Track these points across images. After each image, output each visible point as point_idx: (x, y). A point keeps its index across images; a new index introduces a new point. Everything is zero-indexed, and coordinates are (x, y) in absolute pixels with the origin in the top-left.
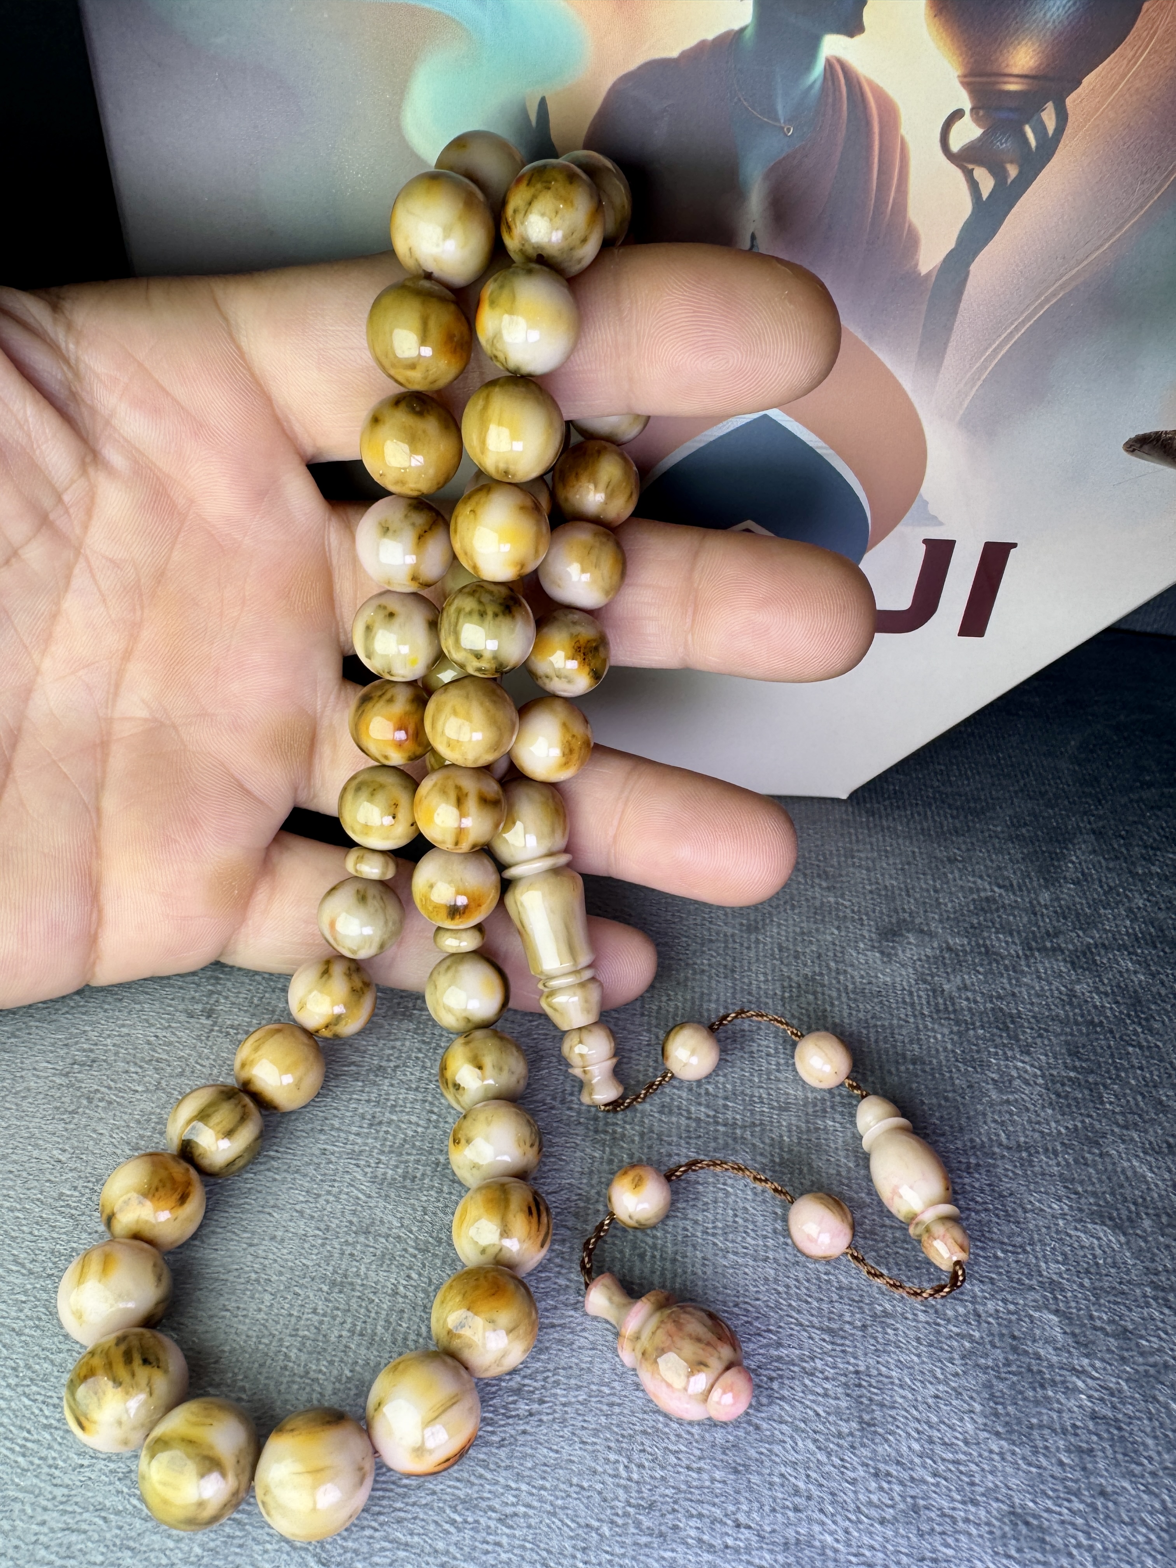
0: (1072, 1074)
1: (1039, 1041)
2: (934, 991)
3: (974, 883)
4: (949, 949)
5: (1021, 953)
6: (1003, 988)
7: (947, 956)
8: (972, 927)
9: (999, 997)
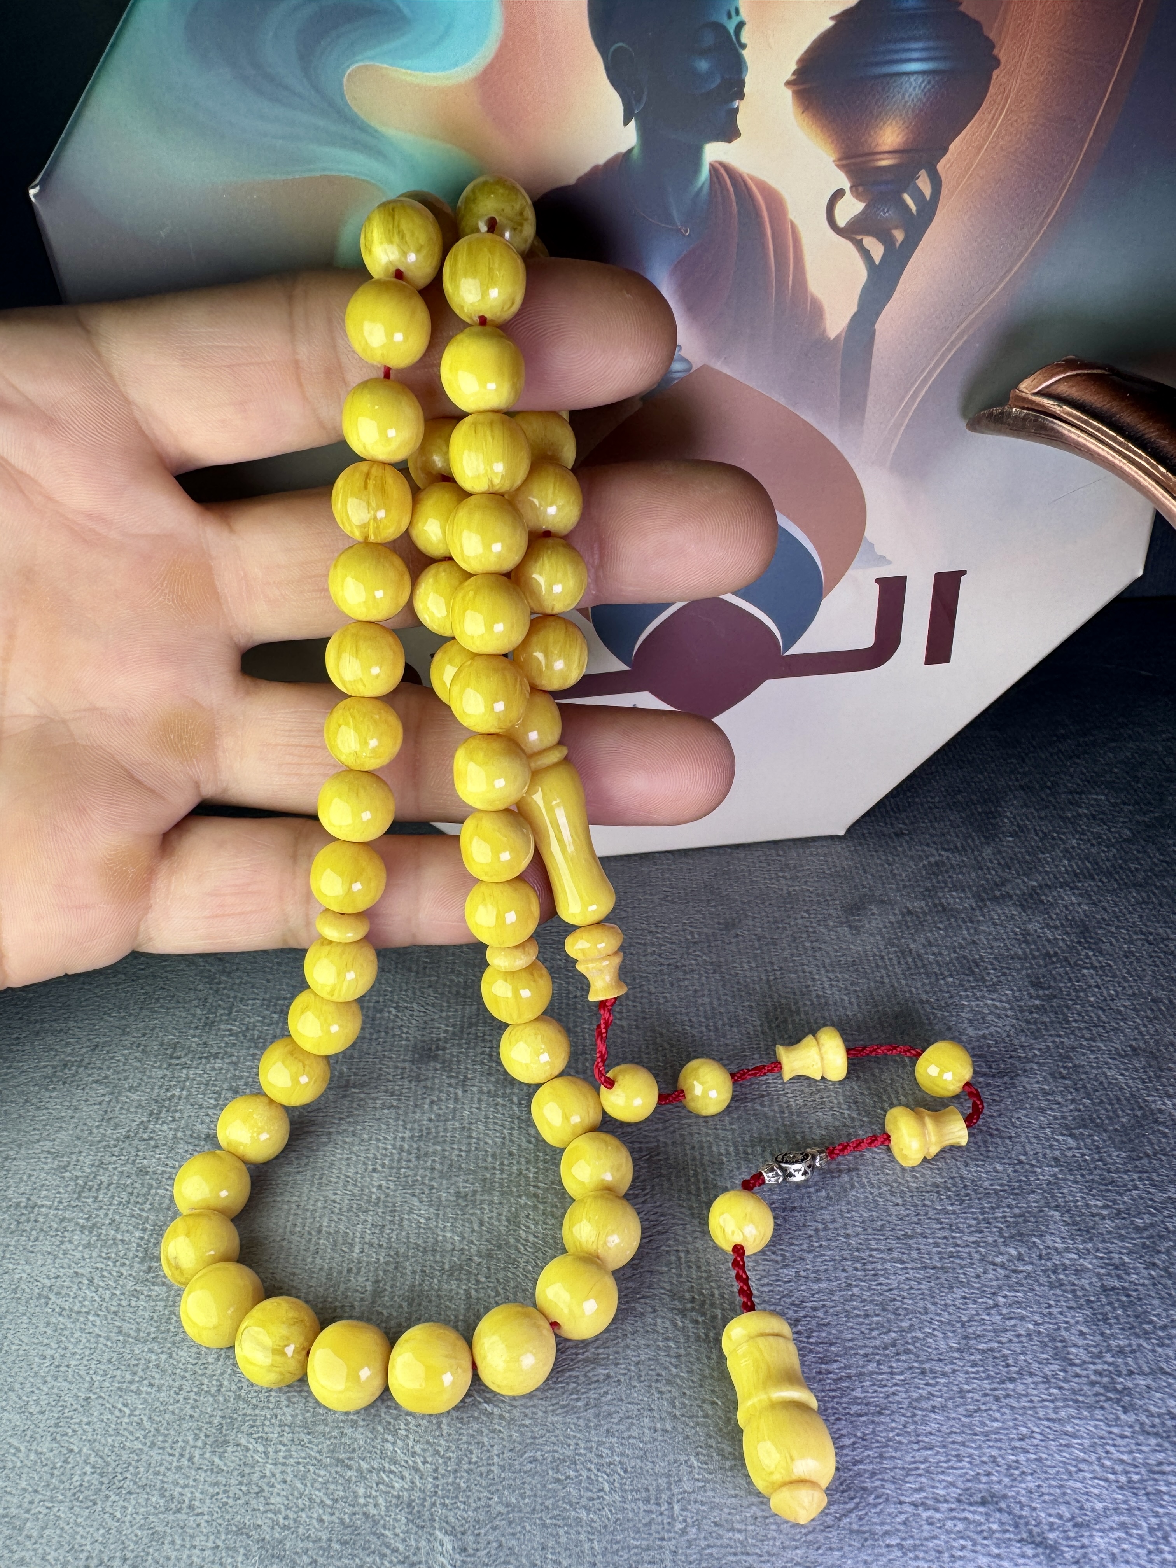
0: (1037, 1002)
1: (1002, 978)
2: (903, 952)
3: (923, 851)
4: (910, 912)
5: (974, 905)
6: (964, 939)
7: (909, 919)
8: (927, 890)
9: (961, 947)
